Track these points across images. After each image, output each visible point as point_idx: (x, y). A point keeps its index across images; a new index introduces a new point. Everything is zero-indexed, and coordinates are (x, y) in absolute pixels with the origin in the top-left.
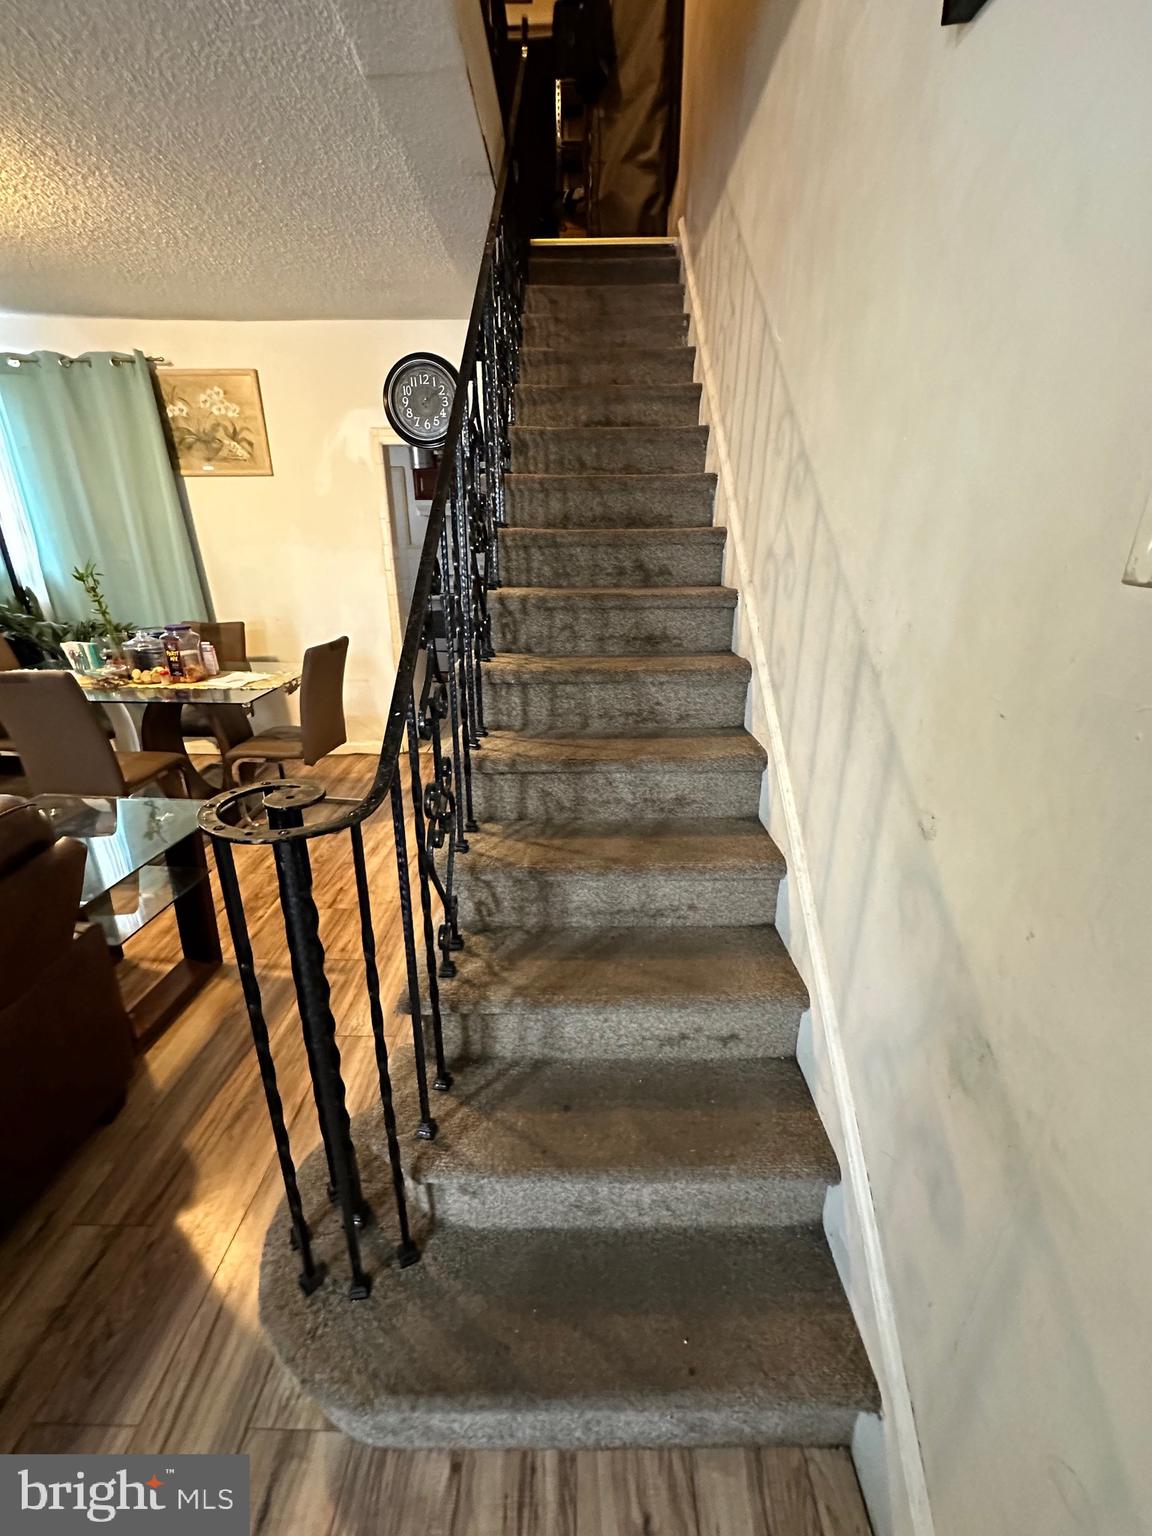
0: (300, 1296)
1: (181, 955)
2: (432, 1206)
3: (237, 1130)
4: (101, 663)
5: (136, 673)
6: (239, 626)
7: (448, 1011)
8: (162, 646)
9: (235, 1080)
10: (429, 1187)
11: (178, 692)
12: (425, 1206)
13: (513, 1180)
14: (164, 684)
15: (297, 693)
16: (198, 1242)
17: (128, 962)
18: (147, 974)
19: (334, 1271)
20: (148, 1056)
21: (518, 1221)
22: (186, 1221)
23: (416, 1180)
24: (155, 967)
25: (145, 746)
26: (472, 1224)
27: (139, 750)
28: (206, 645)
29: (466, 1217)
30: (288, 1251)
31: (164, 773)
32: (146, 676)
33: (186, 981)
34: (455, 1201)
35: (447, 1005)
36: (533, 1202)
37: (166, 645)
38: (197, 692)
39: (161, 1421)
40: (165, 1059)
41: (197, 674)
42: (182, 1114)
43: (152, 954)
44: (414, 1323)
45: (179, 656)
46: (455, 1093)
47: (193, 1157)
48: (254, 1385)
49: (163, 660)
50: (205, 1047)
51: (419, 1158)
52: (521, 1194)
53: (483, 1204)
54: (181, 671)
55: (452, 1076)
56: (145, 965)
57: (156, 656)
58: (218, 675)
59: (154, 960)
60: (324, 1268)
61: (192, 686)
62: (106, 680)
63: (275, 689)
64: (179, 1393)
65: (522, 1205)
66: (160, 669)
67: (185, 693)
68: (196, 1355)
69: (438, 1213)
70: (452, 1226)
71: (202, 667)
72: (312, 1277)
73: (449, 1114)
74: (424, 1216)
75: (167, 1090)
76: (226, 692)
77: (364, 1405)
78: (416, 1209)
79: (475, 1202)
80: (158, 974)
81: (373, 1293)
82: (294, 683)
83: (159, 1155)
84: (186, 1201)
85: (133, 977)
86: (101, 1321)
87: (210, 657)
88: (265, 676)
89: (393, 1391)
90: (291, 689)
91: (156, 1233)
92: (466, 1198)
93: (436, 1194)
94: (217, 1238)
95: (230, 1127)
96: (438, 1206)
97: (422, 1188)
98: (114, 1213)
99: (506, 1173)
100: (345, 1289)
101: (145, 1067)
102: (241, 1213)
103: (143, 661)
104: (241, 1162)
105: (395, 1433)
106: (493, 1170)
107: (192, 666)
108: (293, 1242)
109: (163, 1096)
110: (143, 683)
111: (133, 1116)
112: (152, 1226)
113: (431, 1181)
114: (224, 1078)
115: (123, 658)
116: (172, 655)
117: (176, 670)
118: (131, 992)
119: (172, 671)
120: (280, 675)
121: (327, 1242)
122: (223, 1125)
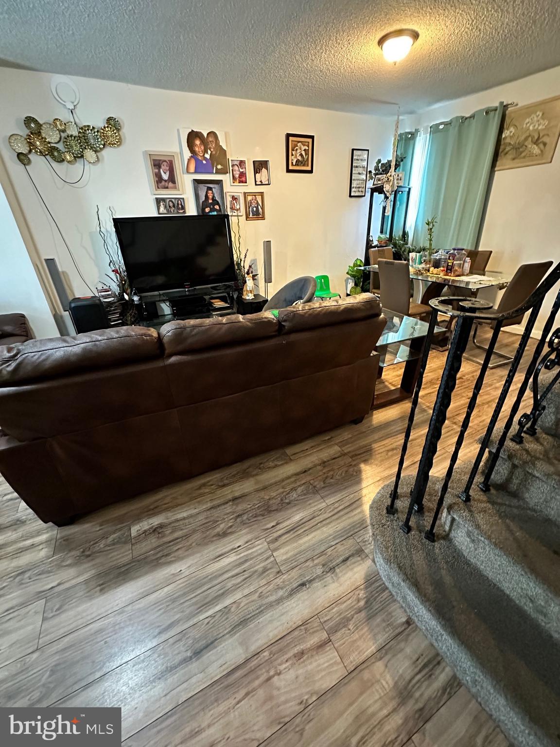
0: (385, 511)
1: (399, 386)
2: (450, 530)
3: (390, 453)
4: (421, 263)
5: (432, 269)
6: (488, 253)
7: (506, 457)
8: (448, 257)
9: (397, 438)
10: (453, 520)
11: (445, 280)
12: (447, 528)
13: (497, 551)
14: (442, 275)
15: (504, 291)
16: (364, 476)
17: (382, 380)
18: (386, 386)
19: (400, 515)
20: (374, 412)
21: (490, 573)
22: (362, 466)
23: (449, 512)
24: (389, 385)
25: (422, 303)
26: (465, 554)
27: (419, 303)
28: (468, 259)
29: (464, 548)
30: (388, 496)
31: (424, 315)
32: (436, 271)
33: (397, 395)
34: (462, 536)
35: (506, 453)
36: (503, 572)
37: (449, 257)
38: (453, 281)
39: (333, 510)
40: (380, 416)
41: (457, 273)
42: (376, 436)
43: (390, 381)
44: (419, 558)
45: (453, 263)
46: (488, 495)
47: (373, 451)
48: (359, 527)
49: (445, 265)
50: (393, 421)
51: (455, 503)
52: (499, 563)
53: (476, 549)
54: (451, 270)
55: (491, 488)
56: (387, 383)
57: (443, 263)
58: (467, 275)
59: (390, 383)
60: (397, 511)
61: (452, 278)
62: (419, 271)
63: (492, 285)
64: (340, 508)
65: (496, 569)
66: (442, 268)
67: (449, 280)
68: (348, 504)
69: (453, 534)
70: (455, 546)
71: (461, 269)
72: (391, 510)
73: (479, 501)
74: (444, 531)
75: (375, 426)
76: (468, 283)
77: (388, 561)
78: (442, 526)
79: (471, 545)
80: (389, 388)
81: (409, 534)
82: (505, 284)
83: (364, 443)
84: (365, 461)
85: (381, 386)
86: (331, 473)
87: (467, 266)
88: (491, 279)
89: (400, 568)
90: (501, 288)
91: (354, 463)
92: (468, 540)
93: (454, 527)
94: (369, 479)
95: (388, 451)
96: (453, 532)
97: (449, 517)
98: (347, 449)
99: (496, 545)
100: (401, 524)
101: (372, 415)
102: (379, 478)
103: (437, 264)
104: (387, 464)
105: (393, 585)
106: (489, 538)
107: (457, 268)
108: (391, 494)
109: (372, 427)
110: (433, 274)
111: (362, 427)
112: (354, 460)
113: (455, 516)
114: (394, 434)
115: (429, 262)
116: (450, 262)
117: (449, 269)
118: (379, 389)
119: (447, 269)
120: (499, 280)
121: (403, 504)
122: (387, 449)
